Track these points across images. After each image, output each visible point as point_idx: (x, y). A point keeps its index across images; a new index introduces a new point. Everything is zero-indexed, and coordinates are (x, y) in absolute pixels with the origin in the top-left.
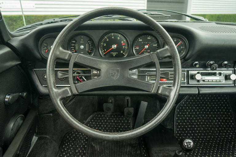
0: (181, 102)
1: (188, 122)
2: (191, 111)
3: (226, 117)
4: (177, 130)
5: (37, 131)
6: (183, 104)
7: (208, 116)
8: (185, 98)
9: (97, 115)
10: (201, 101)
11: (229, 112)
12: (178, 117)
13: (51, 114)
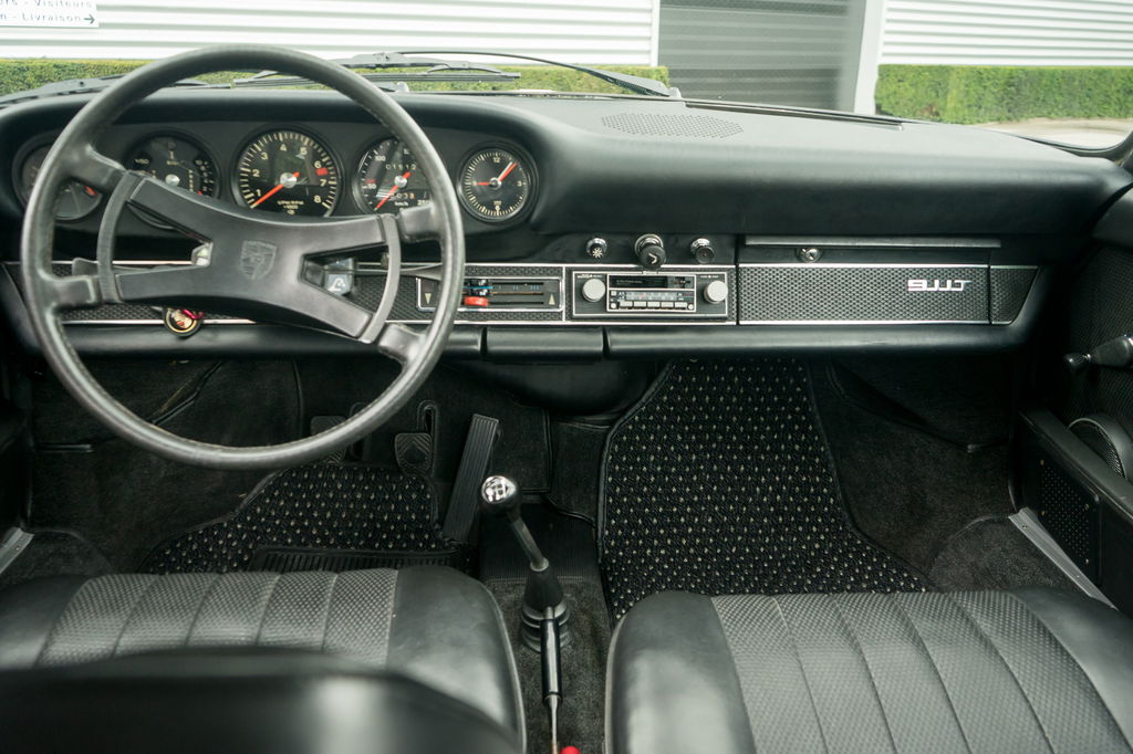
0: (626, 417)
1: (655, 493)
2: (665, 452)
3: (805, 473)
4: (609, 524)
5: (29, 512)
6: (633, 422)
7: (735, 471)
8: (643, 400)
9: (297, 473)
10: (707, 411)
11: (817, 454)
12: (612, 473)
13: (88, 446)
